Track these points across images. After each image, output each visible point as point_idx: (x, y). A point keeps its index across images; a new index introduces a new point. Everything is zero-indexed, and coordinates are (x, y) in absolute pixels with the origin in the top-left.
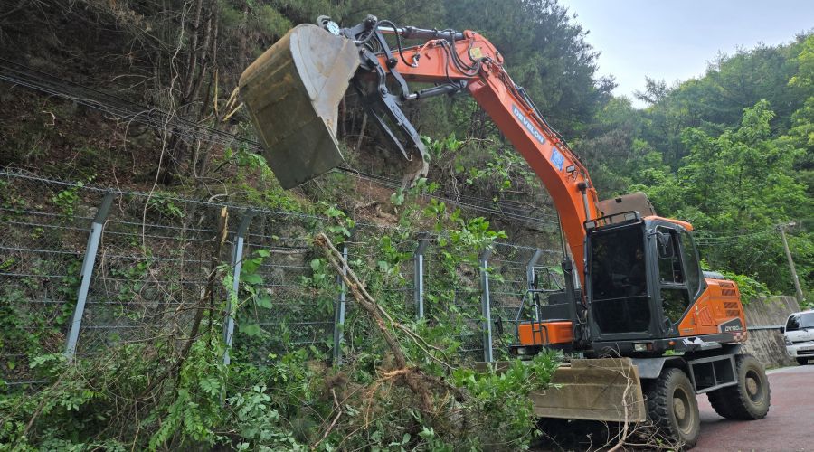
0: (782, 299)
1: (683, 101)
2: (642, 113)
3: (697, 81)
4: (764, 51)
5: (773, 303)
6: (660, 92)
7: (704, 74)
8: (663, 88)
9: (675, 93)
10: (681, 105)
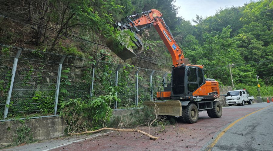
0: (227, 87)
1: (207, 23)
2: (194, 27)
3: (212, 17)
4: (234, 8)
5: (224, 88)
6: (200, 20)
7: (214, 15)
8: (201, 19)
9: (205, 21)
10: (206, 25)
